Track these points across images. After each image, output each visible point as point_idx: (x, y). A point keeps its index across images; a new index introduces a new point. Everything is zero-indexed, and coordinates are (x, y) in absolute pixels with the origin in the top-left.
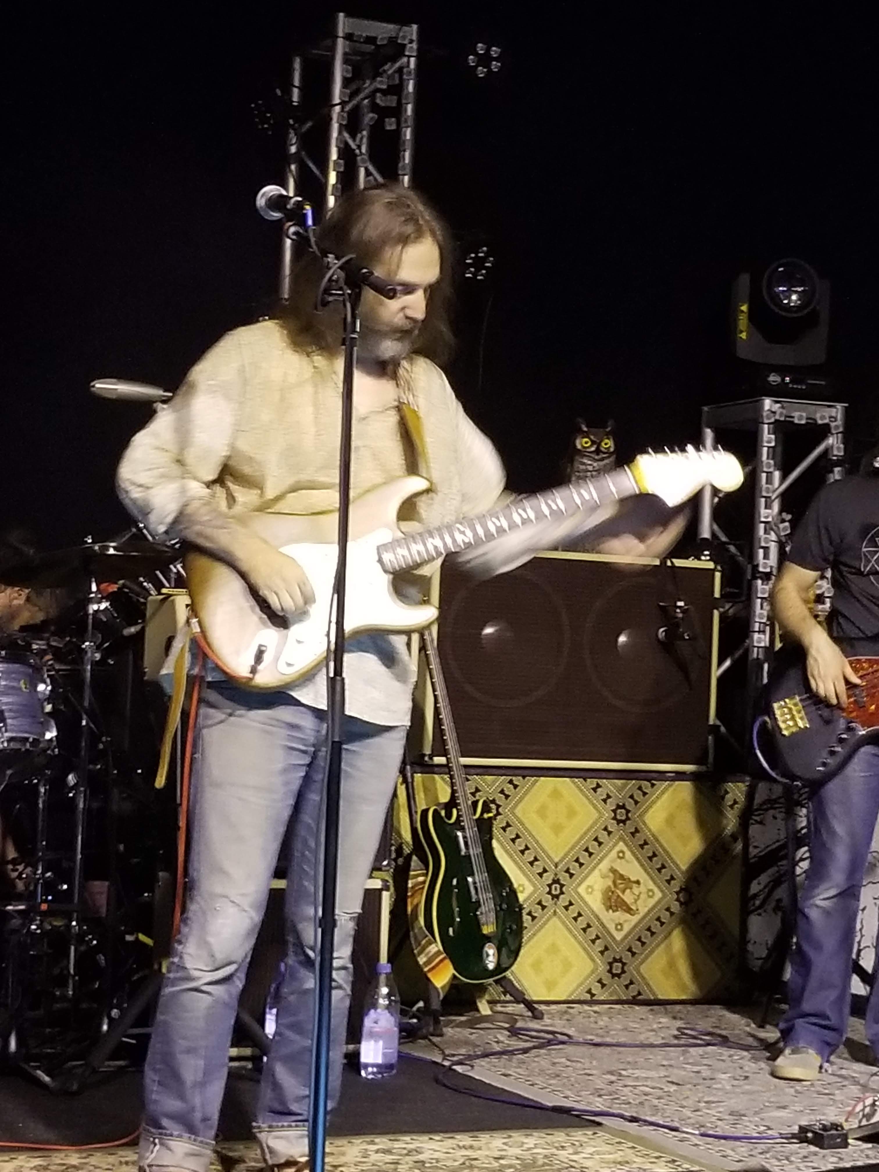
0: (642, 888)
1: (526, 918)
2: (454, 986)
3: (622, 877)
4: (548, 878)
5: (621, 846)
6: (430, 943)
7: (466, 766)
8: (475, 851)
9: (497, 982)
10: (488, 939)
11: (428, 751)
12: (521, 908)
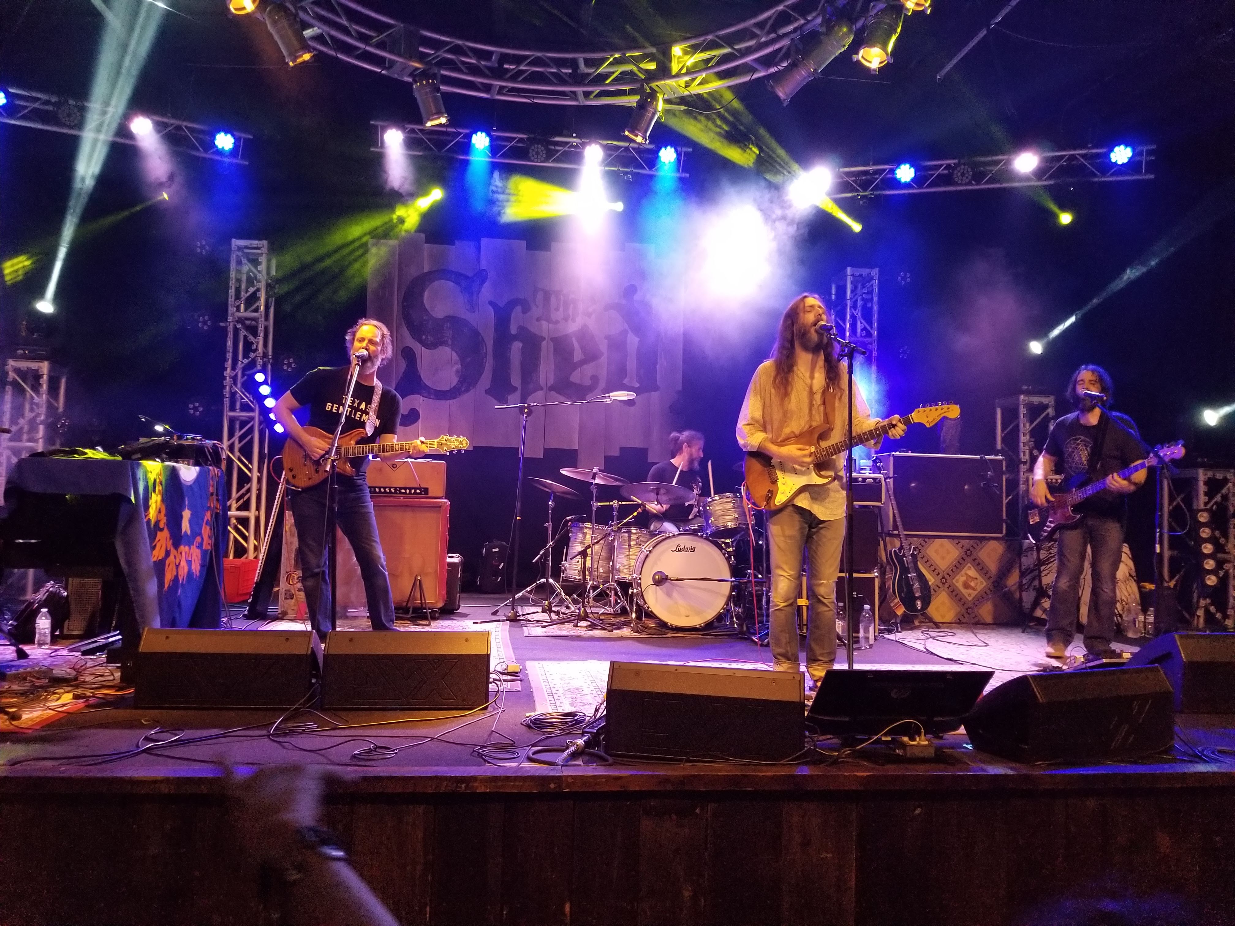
0: (978, 581)
1: (932, 591)
2: (905, 615)
3: (970, 576)
4: (940, 576)
5: (969, 565)
6: (894, 599)
7: (906, 535)
8: (911, 565)
9: (922, 614)
10: (918, 598)
11: (891, 529)
12: (930, 587)
